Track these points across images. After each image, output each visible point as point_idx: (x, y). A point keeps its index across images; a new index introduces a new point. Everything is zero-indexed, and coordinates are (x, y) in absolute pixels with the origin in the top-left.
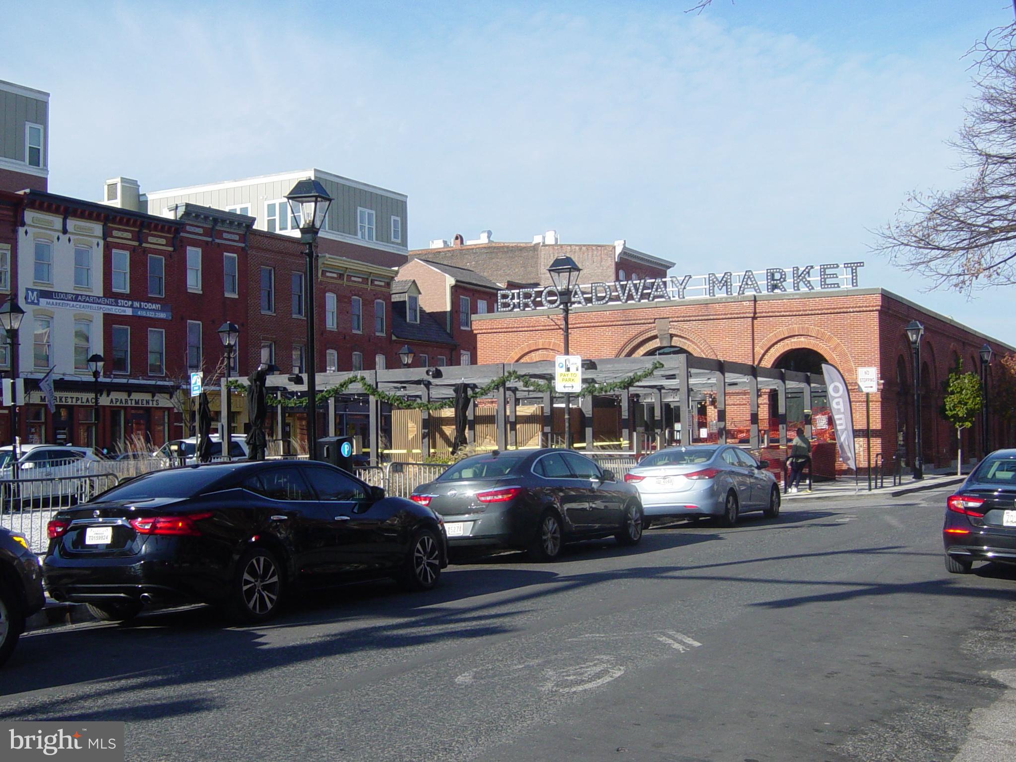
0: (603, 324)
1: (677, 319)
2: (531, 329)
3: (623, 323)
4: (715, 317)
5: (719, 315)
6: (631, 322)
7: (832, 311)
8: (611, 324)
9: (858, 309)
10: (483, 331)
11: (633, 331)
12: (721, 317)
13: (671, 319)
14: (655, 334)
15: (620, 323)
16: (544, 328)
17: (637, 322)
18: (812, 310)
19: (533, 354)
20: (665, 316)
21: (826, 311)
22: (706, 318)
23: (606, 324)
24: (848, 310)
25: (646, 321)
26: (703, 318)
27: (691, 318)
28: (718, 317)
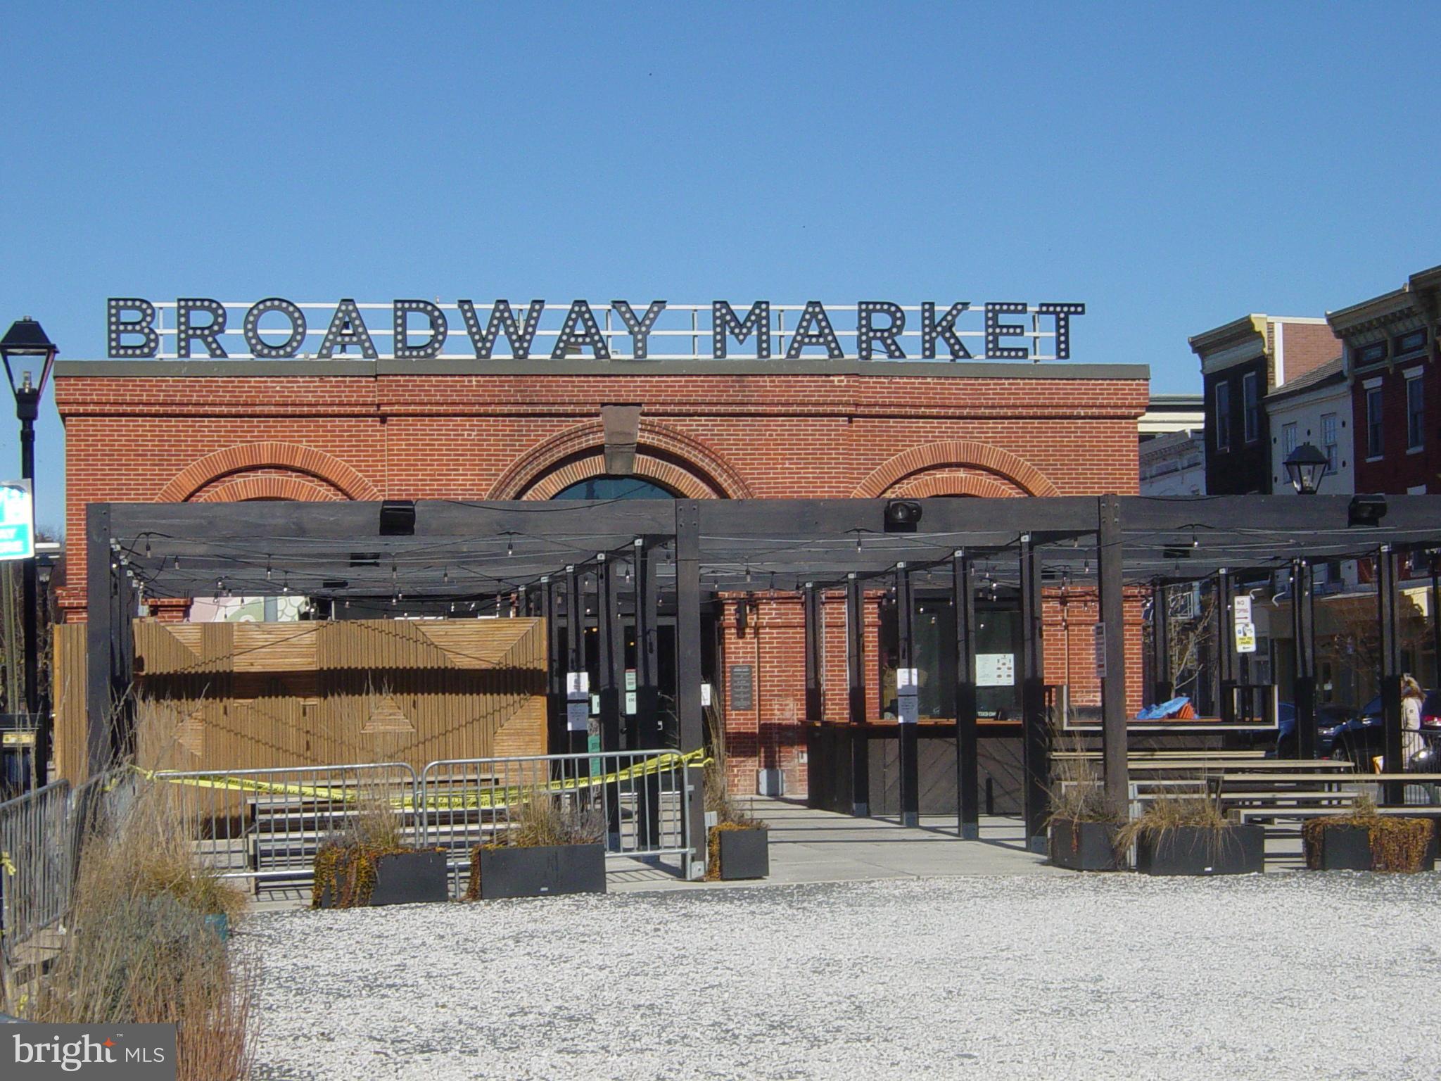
0: (459, 408)
1: (661, 409)
2: (241, 410)
3: (514, 409)
4: (760, 409)
5: (772, 404)
6: (538, 409)
7: (1039, 412)
8: (482, 409)
9: (1096, 411)
10: (90, 408)
11: (542, 433)
12: (776, 409)
13: (645, 408)
14: (599, 442)
15: (506, 409)
16: (282, 410)
17: (554, 409)
18: (993, 407)
19: (238, 480)
20: (631, 399)
21: (1024, 412)
22: (738, 409)
23: (467, 409)
24: (1075, 412)
25: (578, 409)
26: (730, 409)
27: (699, 409)
28: (768, 409)
